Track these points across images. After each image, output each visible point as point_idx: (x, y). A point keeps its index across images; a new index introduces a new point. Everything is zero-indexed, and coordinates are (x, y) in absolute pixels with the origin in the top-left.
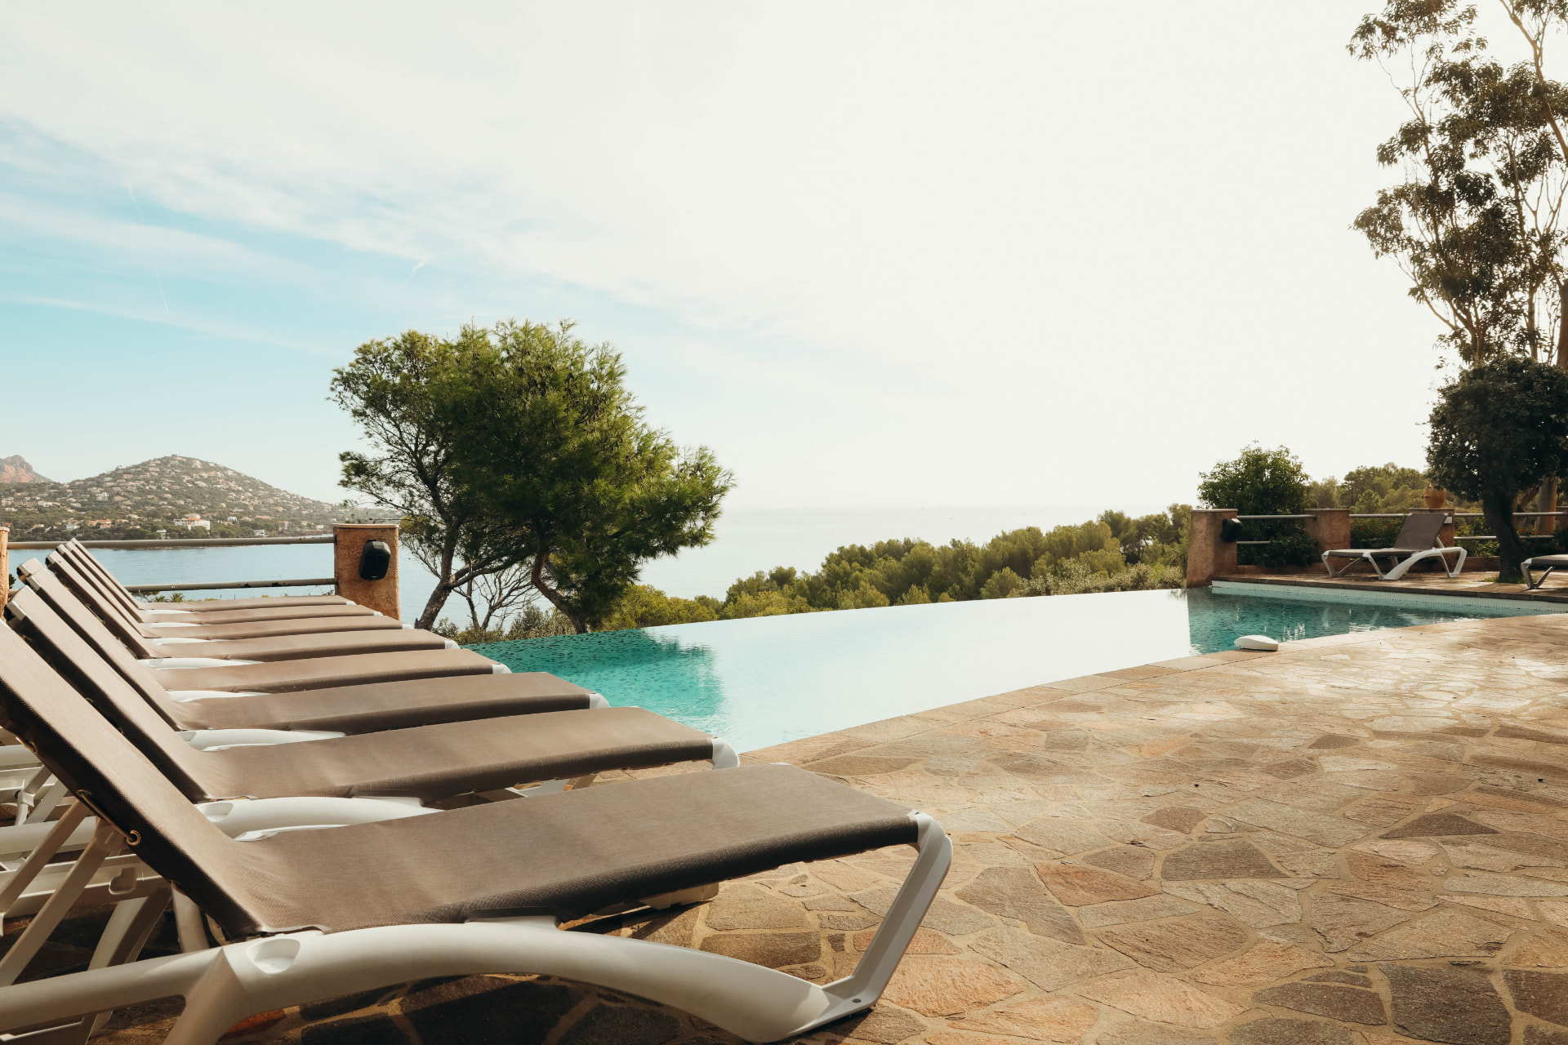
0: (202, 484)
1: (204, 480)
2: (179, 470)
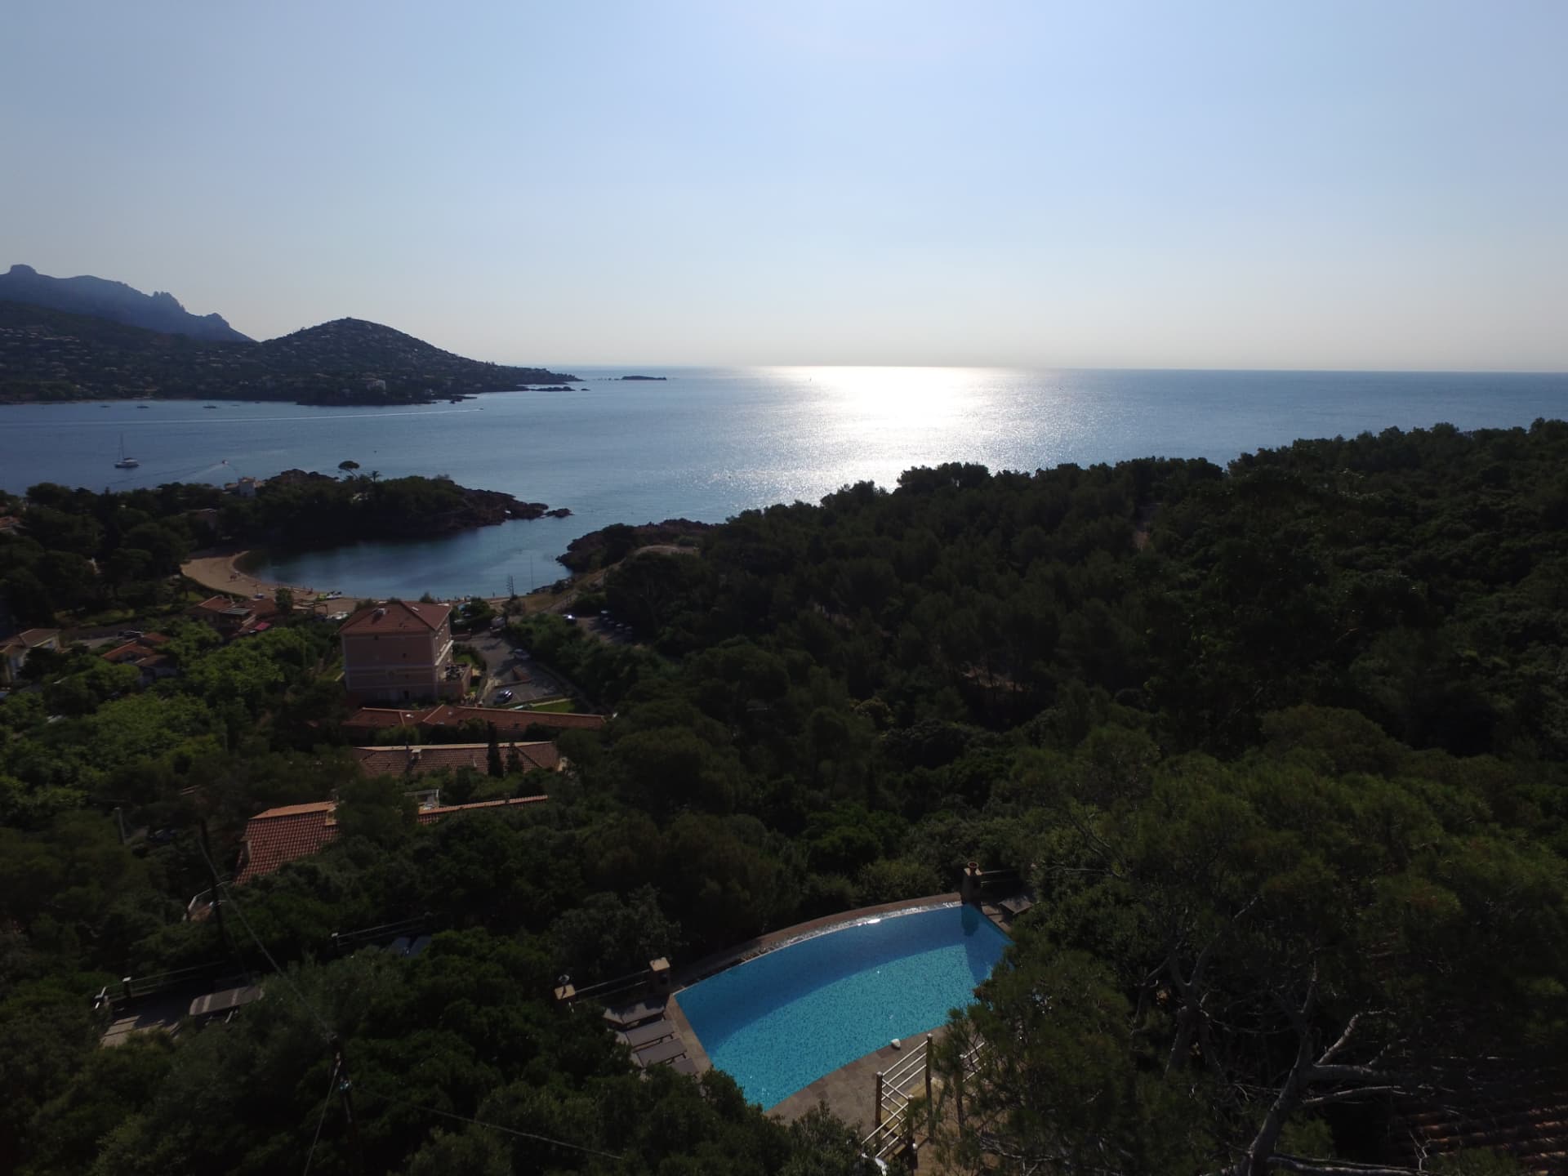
2: (354, 332)
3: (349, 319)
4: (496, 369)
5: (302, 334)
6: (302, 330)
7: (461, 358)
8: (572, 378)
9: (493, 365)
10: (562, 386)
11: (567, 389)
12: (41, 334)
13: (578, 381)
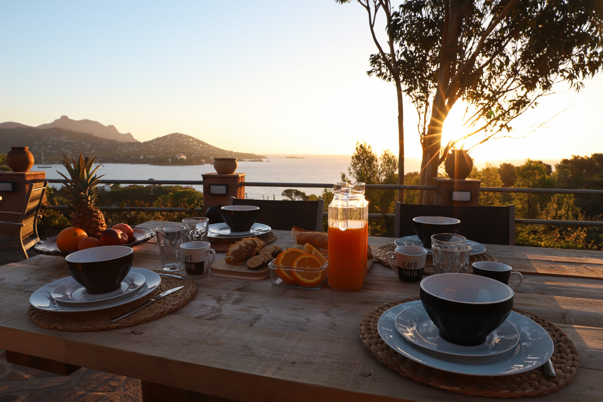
1: (186, 142)
2: (177, 138)
3: (176, 133)
4: (233, 153)
5: (158, 139)
6: (158, 138)
7: (219, 149)
8: (264, 157)
9: (232, 152)
10: (258, 160)
11: (261, 161)
12: (65, 139)
13: (266, 158)
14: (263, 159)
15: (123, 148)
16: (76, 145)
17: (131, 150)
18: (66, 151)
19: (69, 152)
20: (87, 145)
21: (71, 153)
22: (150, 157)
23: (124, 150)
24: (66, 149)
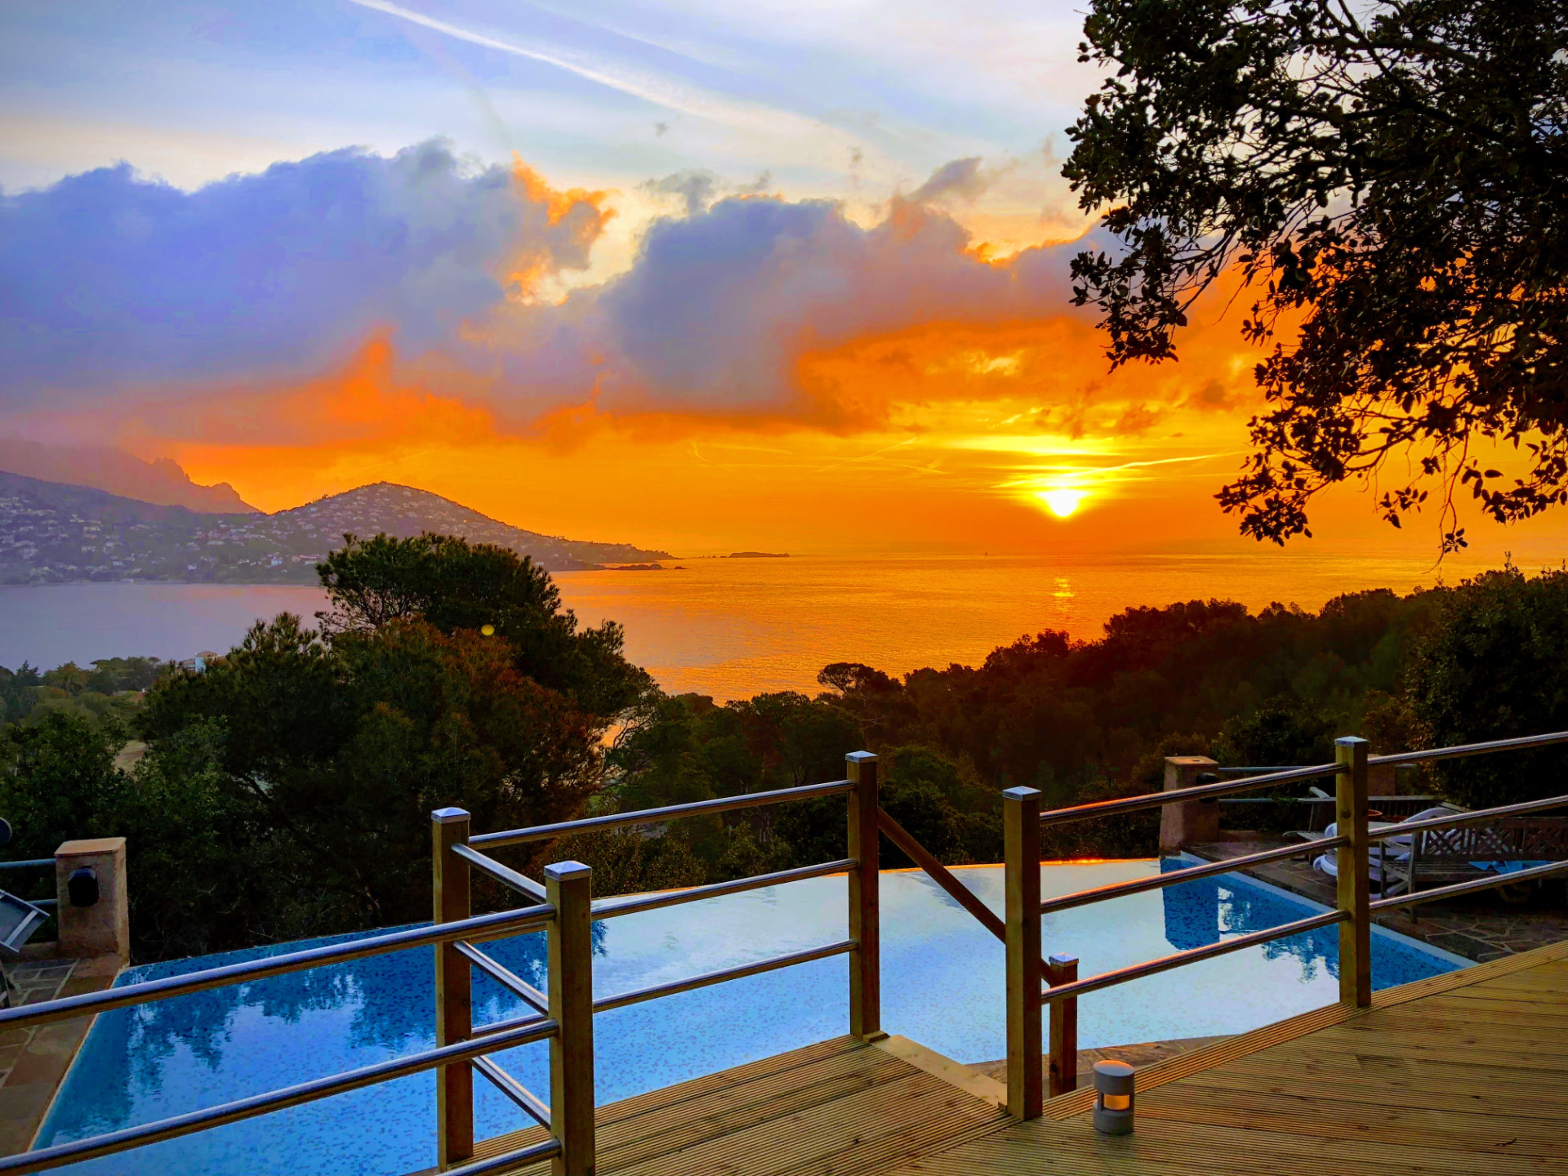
0: (411, 514)
1: (415, 511)
2: (388, 499)
3: (385, 483)
5: (322, 502)
8: (667, 556)
9: (562, 541)
10: (649, 564)
11: (657, 567)
12: (14, 507)
13: (671, 557)
14: (662, 563)
15: (210, 534)
16: (52, 525)
17: (235, 538)
18: (18, 544)
19: (26, 546)
20: (89, 525)
21: (34, 551)
22: (303, 560)
23: (214, 539)
24: (17, 539)
